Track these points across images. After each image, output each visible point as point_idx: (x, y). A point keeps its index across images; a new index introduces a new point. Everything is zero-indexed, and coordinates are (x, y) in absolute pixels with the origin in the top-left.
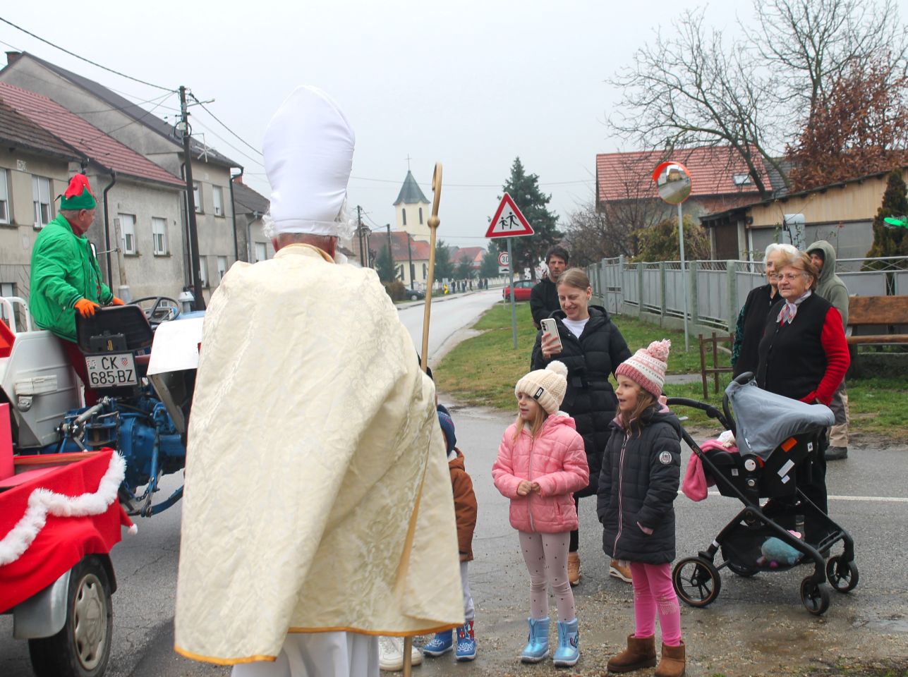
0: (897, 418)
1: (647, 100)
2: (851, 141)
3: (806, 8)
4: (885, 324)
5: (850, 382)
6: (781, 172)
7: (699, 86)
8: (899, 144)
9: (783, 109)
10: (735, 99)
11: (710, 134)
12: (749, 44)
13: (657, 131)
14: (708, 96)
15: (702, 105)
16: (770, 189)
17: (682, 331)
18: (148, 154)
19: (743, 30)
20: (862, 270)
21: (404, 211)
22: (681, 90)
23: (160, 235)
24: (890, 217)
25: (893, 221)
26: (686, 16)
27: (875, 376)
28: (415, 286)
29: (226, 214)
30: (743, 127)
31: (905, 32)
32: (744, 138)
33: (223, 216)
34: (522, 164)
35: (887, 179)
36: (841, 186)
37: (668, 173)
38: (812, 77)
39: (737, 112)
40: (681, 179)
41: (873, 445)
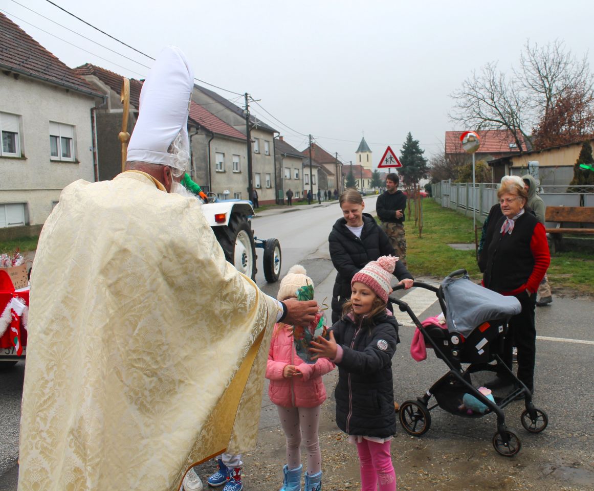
0: (583, 279)
1: (468, 105)
2: (564, 127)
3: (545, 64)
4: (578, 222)
5: (558, 253)
6: (530, 141)
7: (493, 99)
8: (587, 130)
9: (532, 112)
10: (510, 106)
11: (498, 123)
12: (518, 80)
13: (472, 120)
14: (497, 104)
15: (494, 109)
16: (526, 150)
17: (473, 219)
18: (235, 125)
19: (515, 73)
20: (567, 192)
21: (360, 155)
22: (484, 101)
23: (237, 163)
24: (583, 164)
25: (584, 166)
26: (487, 66)
27: (571, 251)
28: (363, 190)
29: (271, 154)
30: (513, 120)
31: (592, 77)
32: (514, 125)
33: (269, 155)
34: (412, 135)
35: (582, 145)
36: (559, 148)
37: (468, 137)
38: (547, 97)
39: (510, 112)
40: (475, 141)
41: (568, 295)
